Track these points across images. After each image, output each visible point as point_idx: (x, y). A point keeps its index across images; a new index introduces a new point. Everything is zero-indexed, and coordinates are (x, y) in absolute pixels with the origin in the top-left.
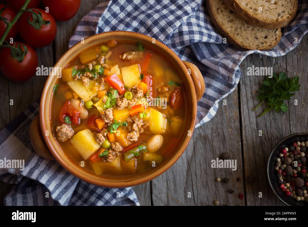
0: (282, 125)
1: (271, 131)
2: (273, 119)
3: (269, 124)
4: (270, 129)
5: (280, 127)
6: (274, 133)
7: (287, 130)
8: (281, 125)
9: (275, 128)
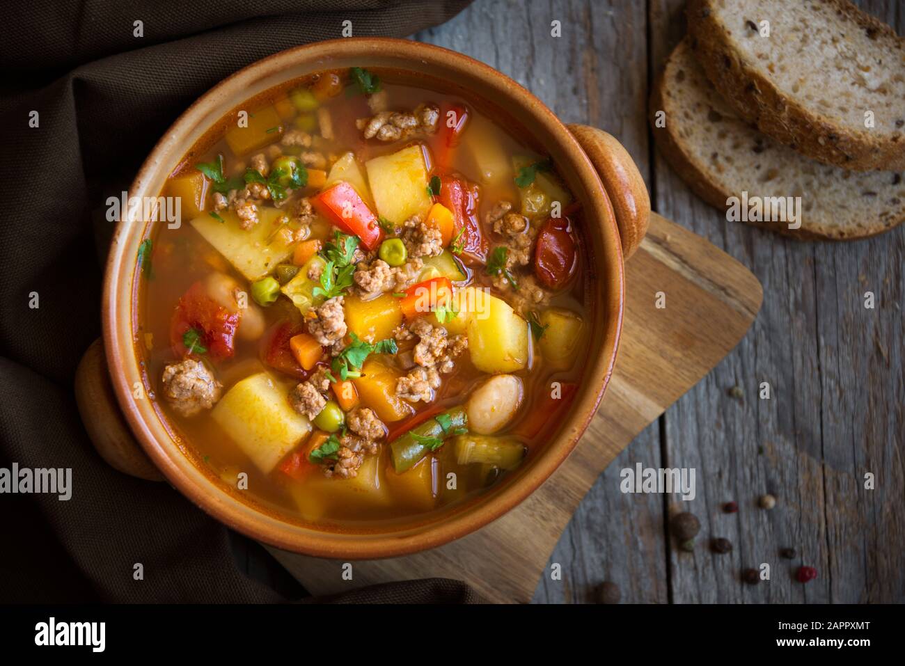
0: (791, 346)
1: (758, 367)
2: (763, 327)
3: (751, 346)
4: (752, 360)
5: (786, 354)
6: (766, 372)
7: (809, 365)
8: (788, 348)
9: (771, 359)
